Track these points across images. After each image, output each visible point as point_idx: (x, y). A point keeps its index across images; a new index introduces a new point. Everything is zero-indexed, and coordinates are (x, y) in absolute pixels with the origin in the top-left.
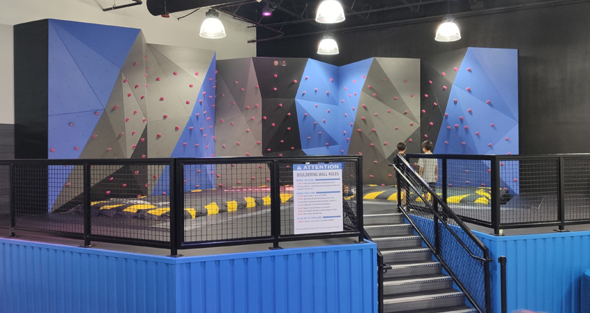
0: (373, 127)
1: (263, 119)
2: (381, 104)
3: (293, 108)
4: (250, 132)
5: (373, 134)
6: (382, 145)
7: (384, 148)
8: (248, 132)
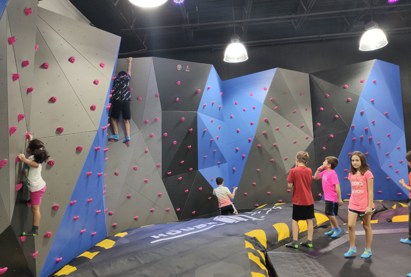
0: (275, 141)
1: (163, 136)
2: (281, 118)
3: (195, 122)
4: (149, 153)
5: (274, 149)
6: (283, 160)
7: (285, 162)
8: (146, 152)
